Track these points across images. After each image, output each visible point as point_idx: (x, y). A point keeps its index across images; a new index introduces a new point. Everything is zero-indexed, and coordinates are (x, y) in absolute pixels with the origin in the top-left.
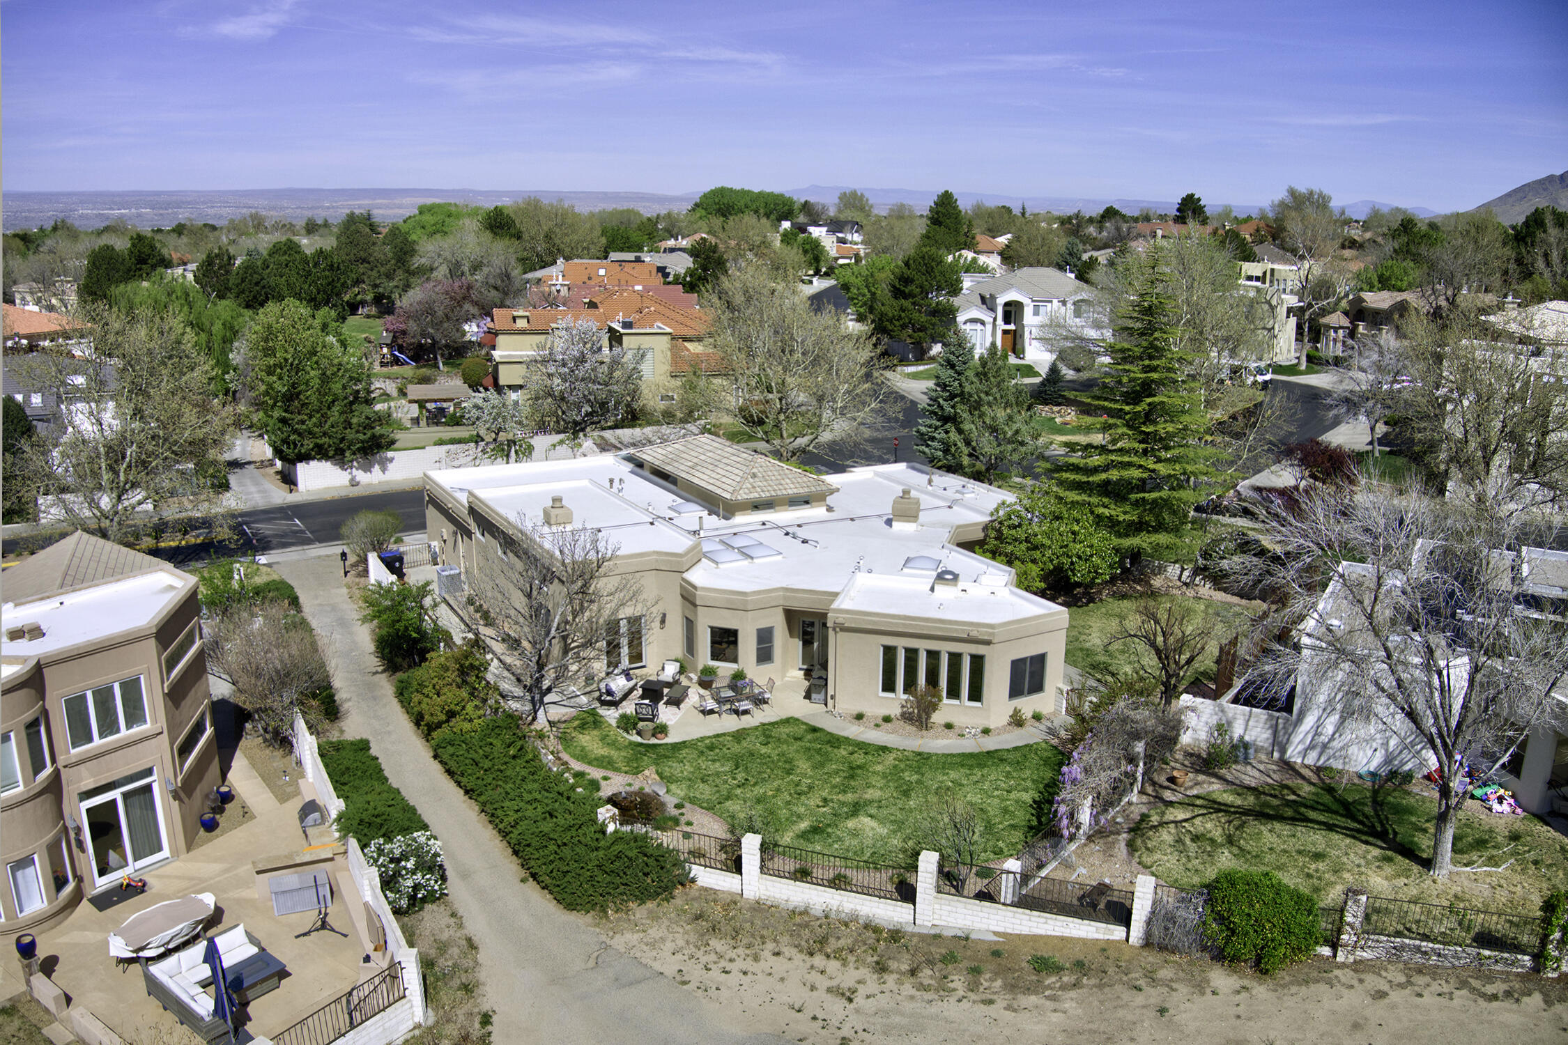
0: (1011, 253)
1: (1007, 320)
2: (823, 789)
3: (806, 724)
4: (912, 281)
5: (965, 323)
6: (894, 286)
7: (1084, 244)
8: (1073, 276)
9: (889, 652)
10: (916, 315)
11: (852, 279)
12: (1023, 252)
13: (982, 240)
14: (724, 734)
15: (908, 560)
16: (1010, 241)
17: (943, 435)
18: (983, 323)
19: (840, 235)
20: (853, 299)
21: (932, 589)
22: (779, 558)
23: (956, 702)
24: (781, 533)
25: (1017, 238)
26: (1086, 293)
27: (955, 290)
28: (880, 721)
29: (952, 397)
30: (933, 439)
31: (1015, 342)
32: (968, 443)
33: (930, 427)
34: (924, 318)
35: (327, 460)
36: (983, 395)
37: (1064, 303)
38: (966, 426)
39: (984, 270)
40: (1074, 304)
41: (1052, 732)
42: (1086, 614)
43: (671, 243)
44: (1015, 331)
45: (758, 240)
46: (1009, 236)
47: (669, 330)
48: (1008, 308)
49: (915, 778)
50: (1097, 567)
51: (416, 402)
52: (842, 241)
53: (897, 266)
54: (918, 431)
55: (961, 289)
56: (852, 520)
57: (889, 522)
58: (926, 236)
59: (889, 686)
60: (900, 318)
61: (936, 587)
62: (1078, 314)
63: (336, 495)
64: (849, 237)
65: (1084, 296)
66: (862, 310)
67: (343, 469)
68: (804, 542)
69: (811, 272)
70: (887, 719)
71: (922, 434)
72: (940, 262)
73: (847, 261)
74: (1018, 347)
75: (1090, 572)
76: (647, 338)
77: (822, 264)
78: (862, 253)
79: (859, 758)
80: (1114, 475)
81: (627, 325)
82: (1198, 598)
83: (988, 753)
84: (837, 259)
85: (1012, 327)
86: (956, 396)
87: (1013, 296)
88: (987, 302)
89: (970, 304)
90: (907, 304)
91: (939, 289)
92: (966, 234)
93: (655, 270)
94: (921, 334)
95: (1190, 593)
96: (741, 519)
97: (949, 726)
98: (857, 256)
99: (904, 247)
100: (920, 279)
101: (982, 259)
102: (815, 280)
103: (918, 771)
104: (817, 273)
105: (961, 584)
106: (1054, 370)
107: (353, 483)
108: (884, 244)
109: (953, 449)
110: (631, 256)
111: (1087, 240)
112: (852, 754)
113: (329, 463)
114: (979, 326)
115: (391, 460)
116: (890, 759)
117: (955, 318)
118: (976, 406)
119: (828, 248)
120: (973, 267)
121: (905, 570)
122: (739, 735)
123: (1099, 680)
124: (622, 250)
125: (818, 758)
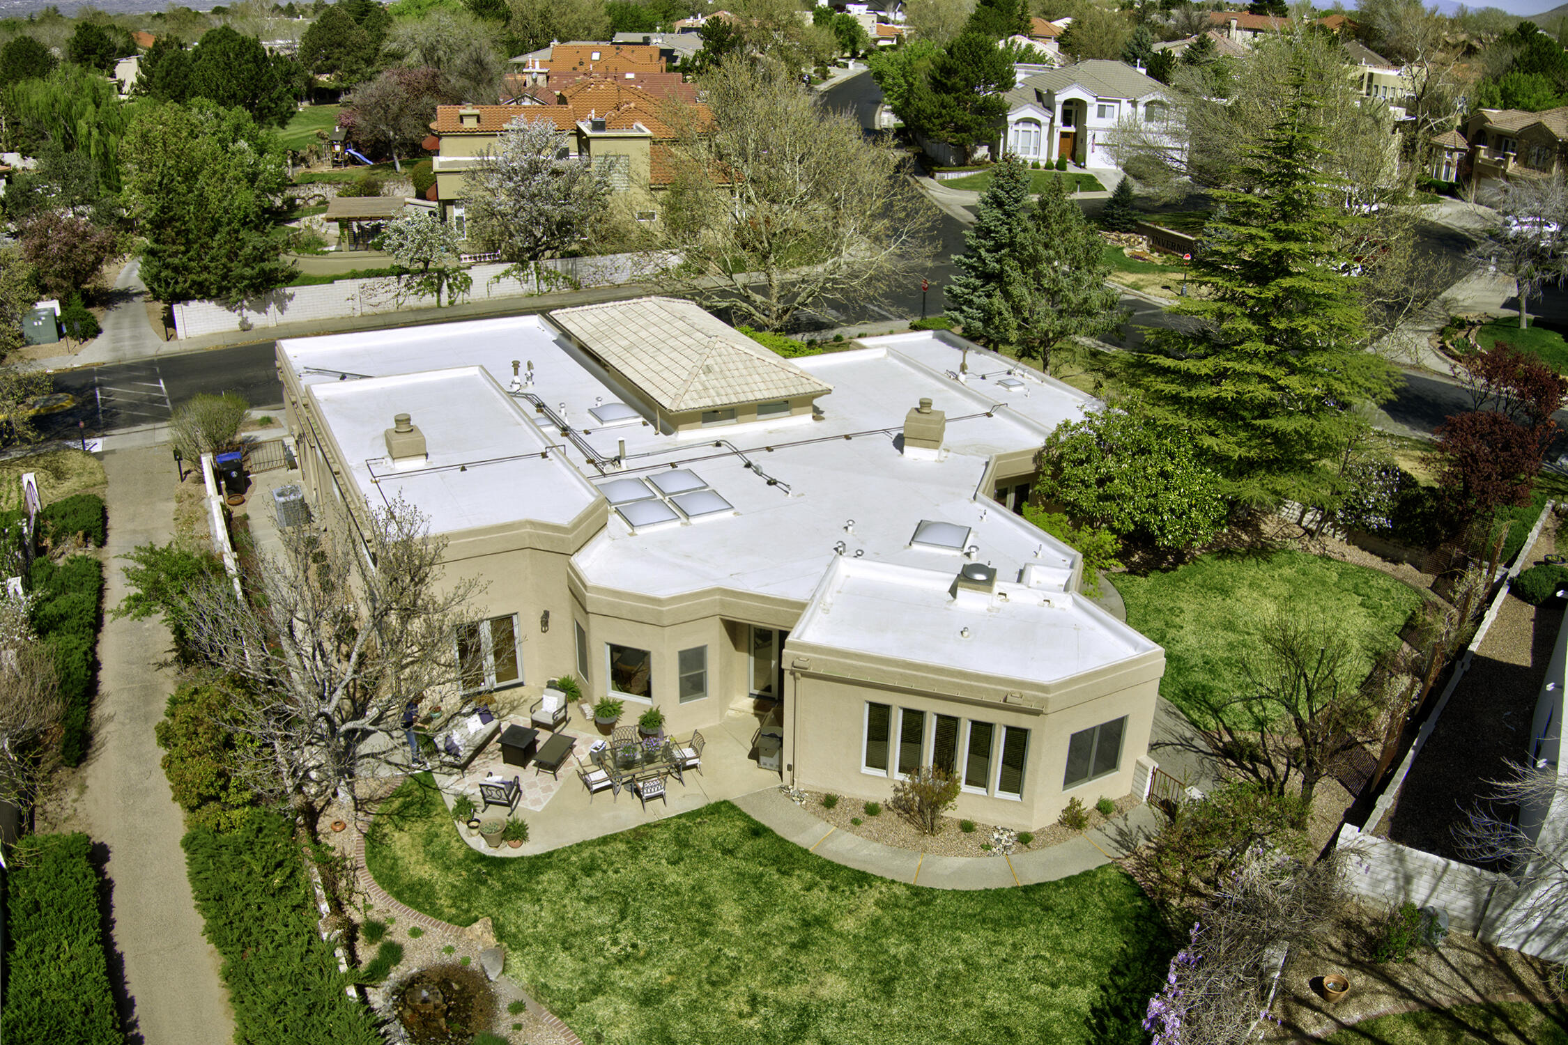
0: (1070, 39)
1: (1066, 121)
2: (752, 974)
3: (746, 817)
4: (956, 72)
5: (1017, 123)
6: (934, 78)
7: (1153, 32)
8: (1143, 71)
9: (879, 715)
10: (959, 113)
11: (887, 68)
12: (1085, 40)
13: (1038, 24)
14: (613, 838)
15: (921, 527)
16: (1069, 26)
17: (985, 300)
18: (1038, 124)
19: (881, 14)
20: (886, 90)
21: (953, 591)
22: (729, 514)
23: (981, 791)
24: (738, 461)
25: (1079, 24)
26: (1158, 92)
27: (1006, 83)
28: (860, 813)
29: (998, 247)
30: (970, 303)
31: (1074, 147)
32: (1017, 310)
33: (967, 286)
34: (968, 117)
35: (210, 300)
36: (1040, 248)
37: (1134, 104)
38: (1017, 290)
39: (1040, 59)
40: (1147, 105)
41: (1125, 840)
42: (1174, 584)
43: (689, 22)
44: (1075, 134)
45: (784, 18)
46: (1068, 20)
47: (648, 132)
48: (1068, 107)
49: (904, 950)
50: (1196, 527)
51: (336, 220)
52: (884, 20)
53: (939, 54)
54: (949, 291)
55: (1014, 83)
56: (847, 437)
57: (899, 443)
58: (975, 18)
59: (877, 759)
60: (940, 115)
61: (960, 592)
62: (1149, 117)
63: (220, 344)
64: (891, 16)
65: (1158, 97)
66: (897, 103)
67: (229, 309)
68: (772, 482)
69: (847, 55)
70: (872, 810)
71: (956, 296)
72: (990, 51)
73: (888, 43)
74: (1079, 153)
75: (1186, 532)
76: (620, 142)
77: (859, 45)
78: (905, 35)
79: (819, 900)
80: (1228, 390)
81: (598, 126)
82: (1326, 558)
83: (1027, 889)
84: (876, 40)
85: (1072, 129)
86: (1002, 246)
87: (1074, 93)
88: (1044, 99)
89: (1024, 102)
90: (948, 99)
91: (988, 82)
92: (1020, 17)
93: (657, 54)
94: (964, 135)
95: (1315, 549)
96: (686, 435)
97: (967, 827)
98: (899, 37)
99: (951, 29)
100: (965, 70)
101: (1039, 47)
102: (851, 63)
103: (910, 932)
104: (854, 55)
105: (998, 586)
106: (1123, 188)
107: (245, 327)
108: (928, 25)
109: (997, 320)
110: (638, 37)
111: (1155, 28)
112: (808, 889)
113: (213, 304)
114: (1033, 128)
115: (291, 297)
116: (868, 903)
117: (1005, 117)
118: (1029, 263)
119: (866, 28)
120: (1027, 56)
121: (915, 547)
122: (637, 839)
123: (1194, 723)
124: (631, 30)
125: (755, 897)
